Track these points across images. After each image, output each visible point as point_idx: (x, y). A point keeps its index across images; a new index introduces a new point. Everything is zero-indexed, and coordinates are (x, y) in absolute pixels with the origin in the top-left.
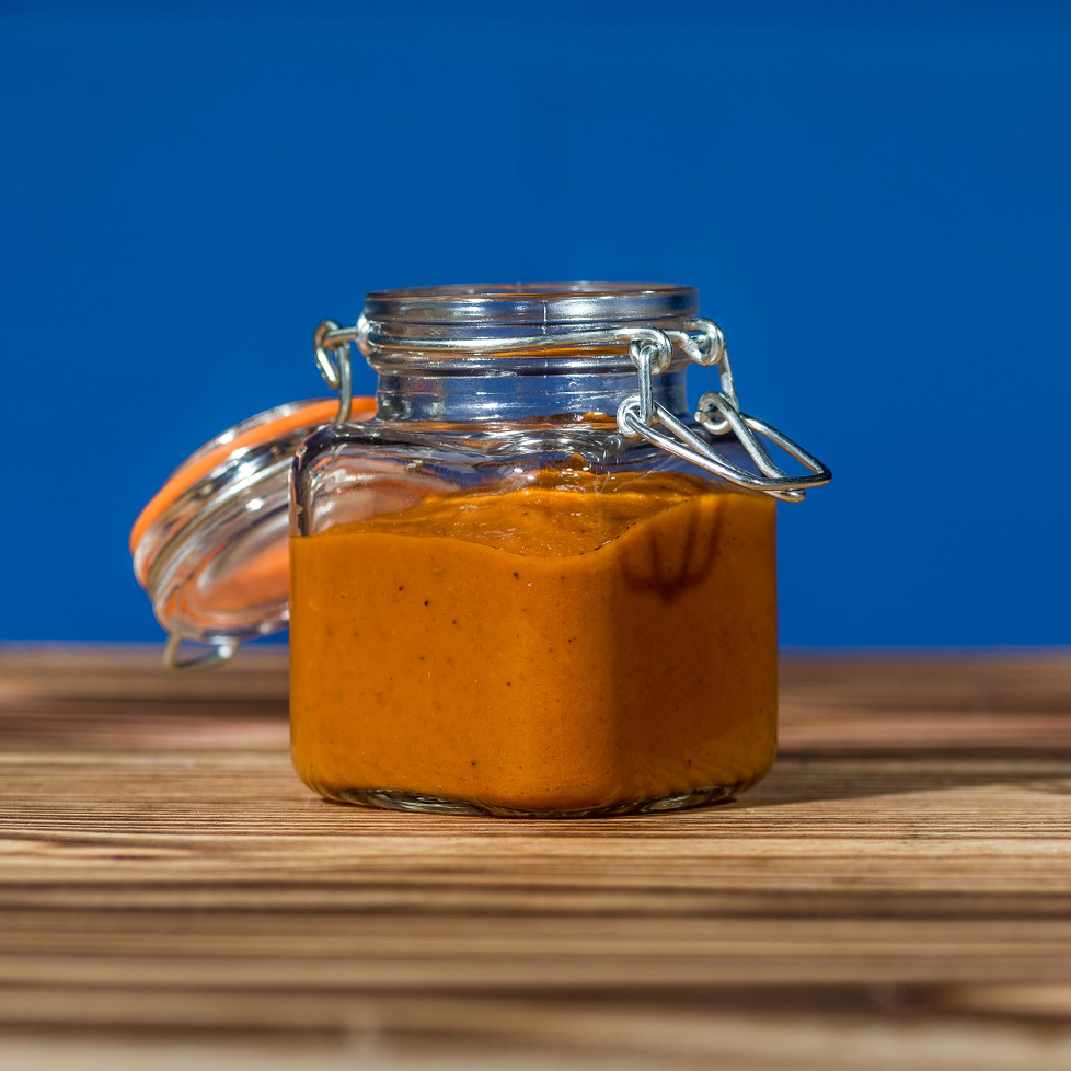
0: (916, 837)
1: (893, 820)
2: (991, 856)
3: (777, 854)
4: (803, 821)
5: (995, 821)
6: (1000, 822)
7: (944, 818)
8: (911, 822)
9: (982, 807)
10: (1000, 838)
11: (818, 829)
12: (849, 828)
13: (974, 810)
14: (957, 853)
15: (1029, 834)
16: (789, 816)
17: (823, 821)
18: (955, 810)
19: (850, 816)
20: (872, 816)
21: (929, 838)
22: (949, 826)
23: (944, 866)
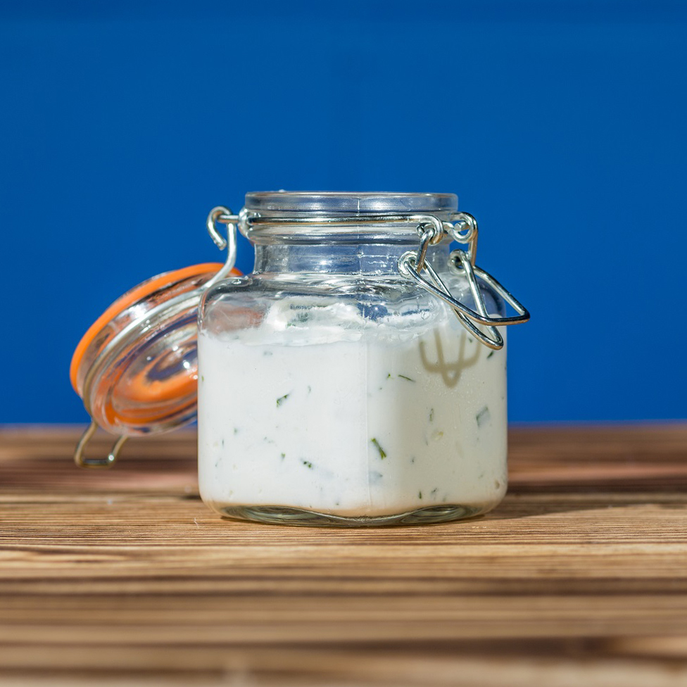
0: (590, 543)
1: (575, 532)
2: (638, 554)
3: (501, 554)
4: (517, 533)
5: (641, 532)
6: (643, 532)
7: (608, 530)
8: (587, 533)
9: (632, 522)
10: (644, 543)
11: (527, 538)
12: (547, 538)
13: (627, 525)
14: (617, 553)
15: (662, 540)
16: (509, 530)
17: (530, 533)
18: (615, 525)
19: (548, 530)
20: (561, 530)
21: (598, 543)
22: (611, 536)
23: (608, 561)
